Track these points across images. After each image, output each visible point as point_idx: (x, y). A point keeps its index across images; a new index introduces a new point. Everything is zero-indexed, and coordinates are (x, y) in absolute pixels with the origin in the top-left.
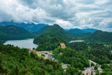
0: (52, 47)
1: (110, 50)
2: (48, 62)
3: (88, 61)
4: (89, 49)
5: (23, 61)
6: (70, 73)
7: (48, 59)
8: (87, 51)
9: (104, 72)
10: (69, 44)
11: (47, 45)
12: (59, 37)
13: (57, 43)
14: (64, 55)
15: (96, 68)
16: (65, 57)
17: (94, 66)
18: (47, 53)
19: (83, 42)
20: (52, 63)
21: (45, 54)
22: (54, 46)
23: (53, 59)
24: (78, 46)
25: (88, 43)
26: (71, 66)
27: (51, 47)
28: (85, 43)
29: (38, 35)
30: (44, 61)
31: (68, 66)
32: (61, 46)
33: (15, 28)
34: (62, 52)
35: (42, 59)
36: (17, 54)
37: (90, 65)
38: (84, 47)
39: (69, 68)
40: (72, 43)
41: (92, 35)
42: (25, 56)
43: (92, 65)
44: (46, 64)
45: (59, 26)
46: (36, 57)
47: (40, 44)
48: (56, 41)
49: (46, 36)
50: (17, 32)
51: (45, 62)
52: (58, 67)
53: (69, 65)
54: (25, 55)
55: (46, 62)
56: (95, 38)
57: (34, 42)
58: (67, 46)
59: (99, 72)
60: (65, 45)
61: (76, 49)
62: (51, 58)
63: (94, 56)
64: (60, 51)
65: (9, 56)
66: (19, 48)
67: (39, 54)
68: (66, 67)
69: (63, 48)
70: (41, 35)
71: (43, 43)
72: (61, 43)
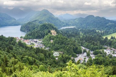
0: (42, 34)
1: (103, 36)
2: (38, 51)
3: (80, 48)
4: (81, 35)
5: (11, 51)
6: (63, 60)
7: (38, 48)
8: (80, 37)
9: (97, 58)
10: (60, 30)
11: (37, 32)
12: (49, 24)
13: (47, 30)
14: (55, 43)
15: (88, 55)
16: (56, 45)
17: (86, 52)
18: (37, 42)
19: (75, 28)
20: (42, 51)
21: (34, 43)
22: (44, 33)
23: (44, 47)
24: (70, 33)
25: (80, 29)
26: (63, 54)
27: (40, 35)
28: (76, 29)
29: (25, 22)
30: (34, 49)
31: (60, 54)
32: (51, 34)
34: (53, 39)
35: (32, 48)
36: (2, 44)
37: (83, 51)
38: (76, 34)
39: (61, 56)
40: (63, 30)
41: (84, 21)
42: (13, 46)
43: (85, 51)
44: (36, 53)
45: (49, 11)
47: (28, 31)
48: (46, 28)
49: (34, 22)
51: (35, 51)
52: (50, 55)
53: (61, 52)
54: (12, 44)
55: (36, 51)
56: (87, 23)
57: (21, 30)
58: (58, 33)
59: (91, 58)
60: (55, 32)
61: (67, 35)
62: (41, 46)
63: (86, 42)
64: (50, 38)
66: (5, 37)
67: (28, 43)
68: (58, 55)
69: (53, 35)
70: (28, 22)
71: (31, 30)
72: (52, 30)
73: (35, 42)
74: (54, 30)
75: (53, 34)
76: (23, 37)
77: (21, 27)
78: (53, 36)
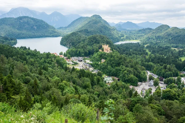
0: (89, 51)
2: (82, 74)
3: (144, 73)
5: (45, 72)
7: (83, 70)
8: (145, 57)
9: (169, 89)
10: (116, 46)
11: (82, 47)
12: (100, 36)
13: (98, 45)
14: (107, 64)
15: (156, 84)
16: (109, 67)
17: (153, 80)
19: (138, 43)
20: (89, 75)
21: (78, 62)
22: (93, 49)
23: (91, 69)
24: (131, 50)
25: (147, 45)
26: (119, 80)
27: (87, 51)
28: (141, 45)
29: (67, 32)
30: (77, 72)
31: (113, 80)
32: (103, 50)
33: (32, 20)
34: (106, 59)
35: (74, 69)
37: (148, 78)
39: (115, 83)
40: (122, 45)
42: (48, 65)
43: (151, 78)
44: (80, 77)
45: (102, 18)
46: (64, 66)
47: (70, 46)
49: (79, 33)
50: (35, 27)
51: (78, 74)
52: (98, 80)
53: (115, 78)
54: (48, 63)
55: (80, 74)
56: (158, 37)
57: (62, 43)
58: (112, 50)
59: (160, 89)
60: (109, 48)
62: (88, 67)
64: (102, 56)
65: (24, 65)
66: (39, 52)
68: (110, 82)
69: (106, 52)
70: (72, 32)
71: (75, 44)
72: (104, 45)
74: (108, 45)
75: (105, 51)
76: (63, 54)
77: (62, 39)
78: (105, 54)
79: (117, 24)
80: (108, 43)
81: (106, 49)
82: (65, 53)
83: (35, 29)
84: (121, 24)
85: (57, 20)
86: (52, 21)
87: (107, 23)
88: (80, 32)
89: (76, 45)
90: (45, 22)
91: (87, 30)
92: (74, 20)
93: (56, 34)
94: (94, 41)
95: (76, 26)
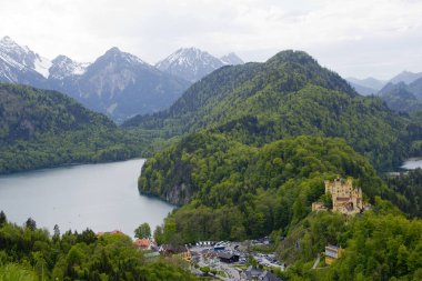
11: (236, 199)
12: (314, 142)
13: (306, 183)
18: (235, 258)
21: (220, 265)
22: (286, 204)
29: (167, 136)
32: (329, 205)
33: (12, 96)
34: (341, 242)
47: (182, 194)
48: (295, 172)
50: (28, 125)
58: (372, 202)
60: (358, 194)
69: (343, 211)
70: (186, 135)
71: (205, 186)
72: (332, 180)
73: (224, 260)
74: (350, 181)
75: (340, 209)
77: (145, 166)
78: (339, 223)
79: (389, 84)
80: (349, 170)
81: (344, 196)
82: (158, 229)
83: (27, 131)
84: (408, 83)
85: (122, 88)
86: (99, 93)
87: (344, 81)
88: (222, 132)
89: (208, 190)
90: (68, 101)
91: (255, 120)
92: (194, 81)
93: (118, 147)
94: (288, 166)
95: (207, 107)
